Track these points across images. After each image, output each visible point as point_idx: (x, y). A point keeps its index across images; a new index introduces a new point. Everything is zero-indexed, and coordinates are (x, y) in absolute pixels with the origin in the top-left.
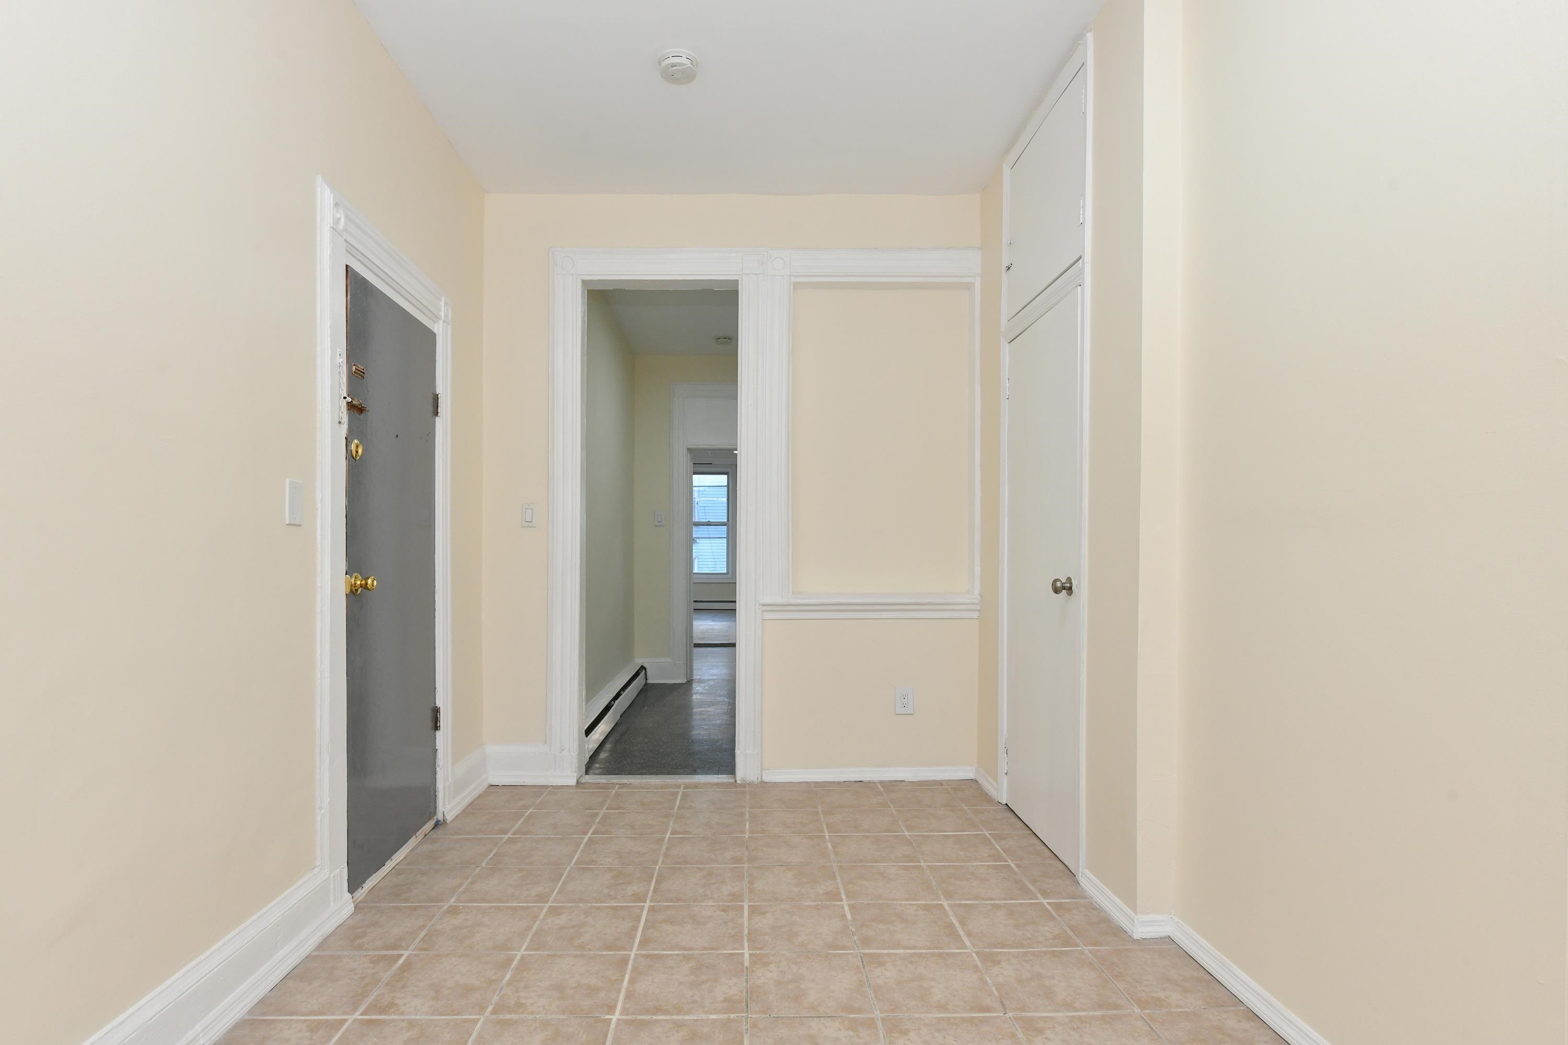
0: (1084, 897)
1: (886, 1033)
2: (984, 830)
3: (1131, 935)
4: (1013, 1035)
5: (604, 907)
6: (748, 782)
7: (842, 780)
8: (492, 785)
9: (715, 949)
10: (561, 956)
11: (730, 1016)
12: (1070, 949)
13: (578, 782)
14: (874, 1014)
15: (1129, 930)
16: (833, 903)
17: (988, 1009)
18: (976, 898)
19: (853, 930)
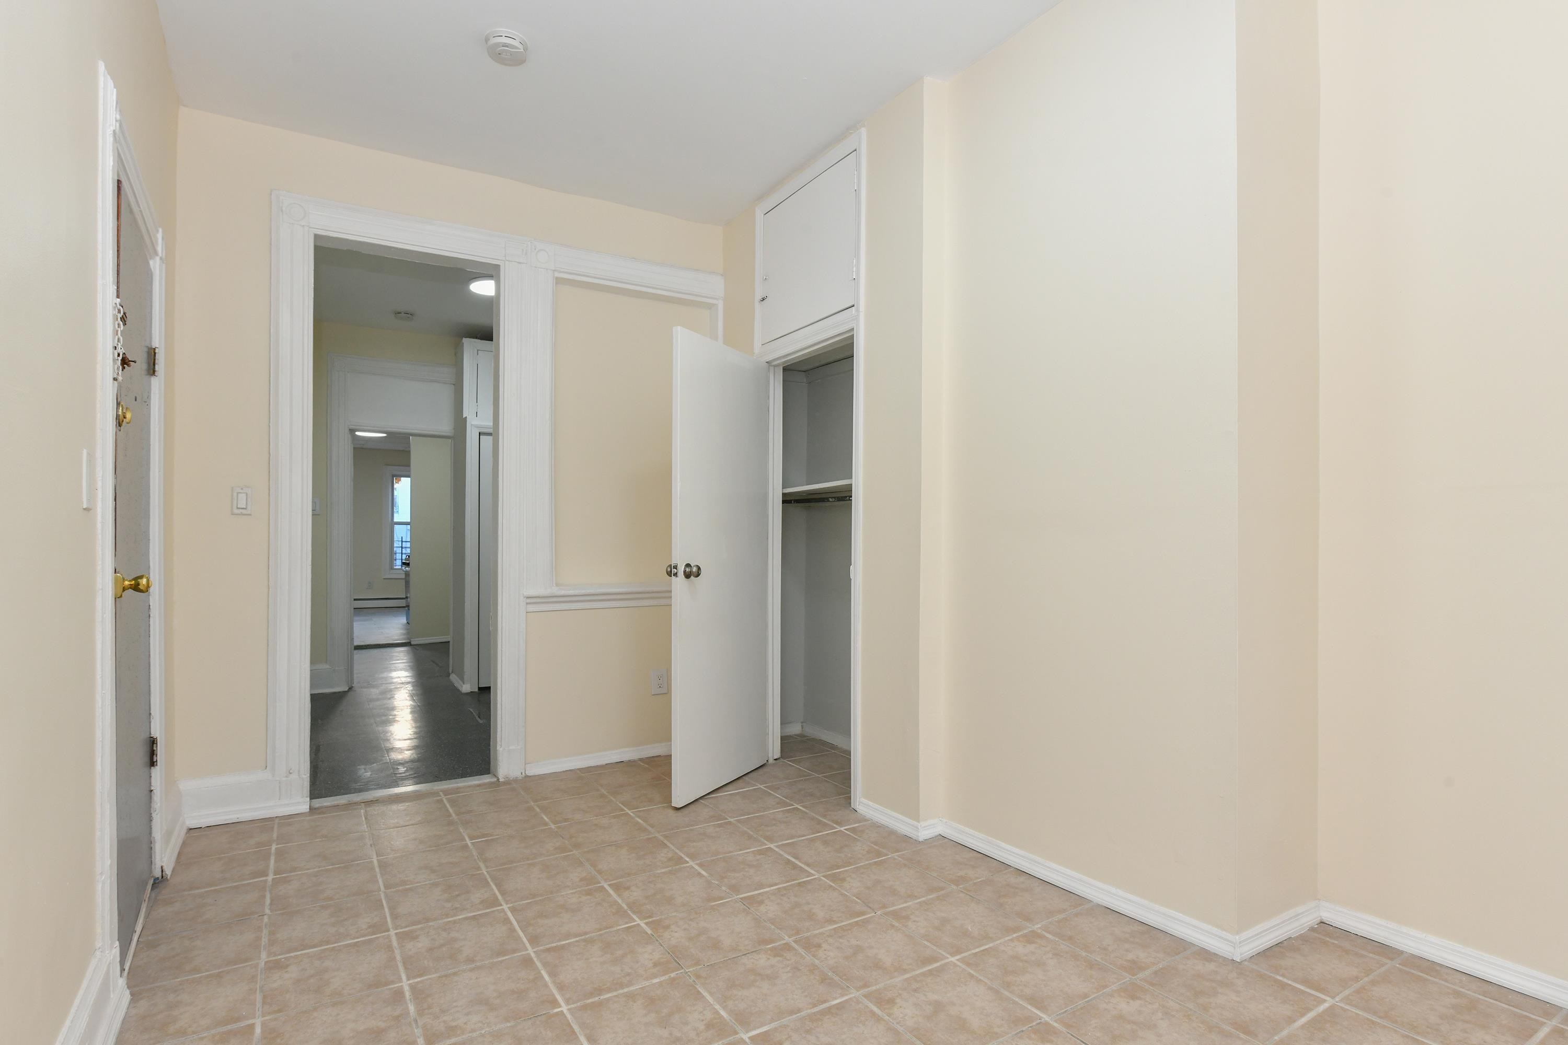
0: (866, 820)
1: (805, 950)
2: (758, 785)
3: (916, 839)
4: (893, 926)
5: (459, 919)
6: (511, 779)
7: (604, 763)
8: (191, 829)
9: (610, 927)
10: (455, 974)
11: (670, 976)
12: (884, 858)
13: (310, 808)
14: (785, 940)
15: (914, 837)
16: (682, 866)
17: (863, 914)
18: (792, 837)
19: (717, 883)
